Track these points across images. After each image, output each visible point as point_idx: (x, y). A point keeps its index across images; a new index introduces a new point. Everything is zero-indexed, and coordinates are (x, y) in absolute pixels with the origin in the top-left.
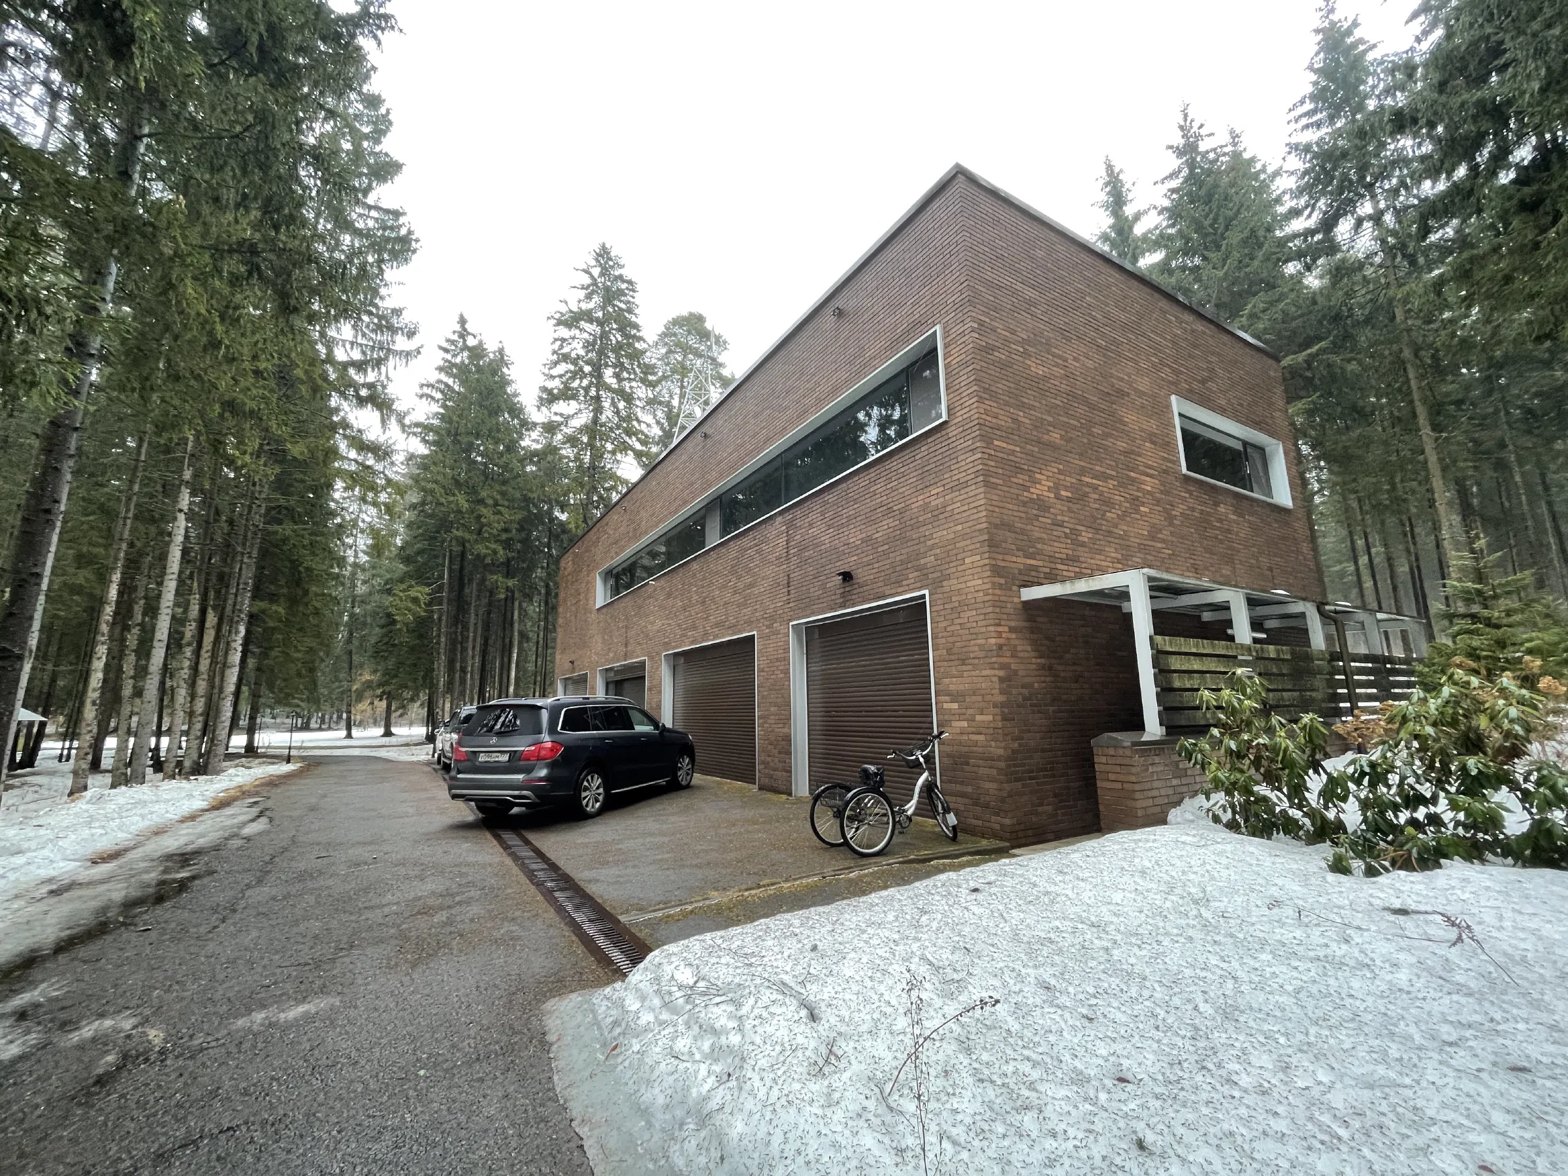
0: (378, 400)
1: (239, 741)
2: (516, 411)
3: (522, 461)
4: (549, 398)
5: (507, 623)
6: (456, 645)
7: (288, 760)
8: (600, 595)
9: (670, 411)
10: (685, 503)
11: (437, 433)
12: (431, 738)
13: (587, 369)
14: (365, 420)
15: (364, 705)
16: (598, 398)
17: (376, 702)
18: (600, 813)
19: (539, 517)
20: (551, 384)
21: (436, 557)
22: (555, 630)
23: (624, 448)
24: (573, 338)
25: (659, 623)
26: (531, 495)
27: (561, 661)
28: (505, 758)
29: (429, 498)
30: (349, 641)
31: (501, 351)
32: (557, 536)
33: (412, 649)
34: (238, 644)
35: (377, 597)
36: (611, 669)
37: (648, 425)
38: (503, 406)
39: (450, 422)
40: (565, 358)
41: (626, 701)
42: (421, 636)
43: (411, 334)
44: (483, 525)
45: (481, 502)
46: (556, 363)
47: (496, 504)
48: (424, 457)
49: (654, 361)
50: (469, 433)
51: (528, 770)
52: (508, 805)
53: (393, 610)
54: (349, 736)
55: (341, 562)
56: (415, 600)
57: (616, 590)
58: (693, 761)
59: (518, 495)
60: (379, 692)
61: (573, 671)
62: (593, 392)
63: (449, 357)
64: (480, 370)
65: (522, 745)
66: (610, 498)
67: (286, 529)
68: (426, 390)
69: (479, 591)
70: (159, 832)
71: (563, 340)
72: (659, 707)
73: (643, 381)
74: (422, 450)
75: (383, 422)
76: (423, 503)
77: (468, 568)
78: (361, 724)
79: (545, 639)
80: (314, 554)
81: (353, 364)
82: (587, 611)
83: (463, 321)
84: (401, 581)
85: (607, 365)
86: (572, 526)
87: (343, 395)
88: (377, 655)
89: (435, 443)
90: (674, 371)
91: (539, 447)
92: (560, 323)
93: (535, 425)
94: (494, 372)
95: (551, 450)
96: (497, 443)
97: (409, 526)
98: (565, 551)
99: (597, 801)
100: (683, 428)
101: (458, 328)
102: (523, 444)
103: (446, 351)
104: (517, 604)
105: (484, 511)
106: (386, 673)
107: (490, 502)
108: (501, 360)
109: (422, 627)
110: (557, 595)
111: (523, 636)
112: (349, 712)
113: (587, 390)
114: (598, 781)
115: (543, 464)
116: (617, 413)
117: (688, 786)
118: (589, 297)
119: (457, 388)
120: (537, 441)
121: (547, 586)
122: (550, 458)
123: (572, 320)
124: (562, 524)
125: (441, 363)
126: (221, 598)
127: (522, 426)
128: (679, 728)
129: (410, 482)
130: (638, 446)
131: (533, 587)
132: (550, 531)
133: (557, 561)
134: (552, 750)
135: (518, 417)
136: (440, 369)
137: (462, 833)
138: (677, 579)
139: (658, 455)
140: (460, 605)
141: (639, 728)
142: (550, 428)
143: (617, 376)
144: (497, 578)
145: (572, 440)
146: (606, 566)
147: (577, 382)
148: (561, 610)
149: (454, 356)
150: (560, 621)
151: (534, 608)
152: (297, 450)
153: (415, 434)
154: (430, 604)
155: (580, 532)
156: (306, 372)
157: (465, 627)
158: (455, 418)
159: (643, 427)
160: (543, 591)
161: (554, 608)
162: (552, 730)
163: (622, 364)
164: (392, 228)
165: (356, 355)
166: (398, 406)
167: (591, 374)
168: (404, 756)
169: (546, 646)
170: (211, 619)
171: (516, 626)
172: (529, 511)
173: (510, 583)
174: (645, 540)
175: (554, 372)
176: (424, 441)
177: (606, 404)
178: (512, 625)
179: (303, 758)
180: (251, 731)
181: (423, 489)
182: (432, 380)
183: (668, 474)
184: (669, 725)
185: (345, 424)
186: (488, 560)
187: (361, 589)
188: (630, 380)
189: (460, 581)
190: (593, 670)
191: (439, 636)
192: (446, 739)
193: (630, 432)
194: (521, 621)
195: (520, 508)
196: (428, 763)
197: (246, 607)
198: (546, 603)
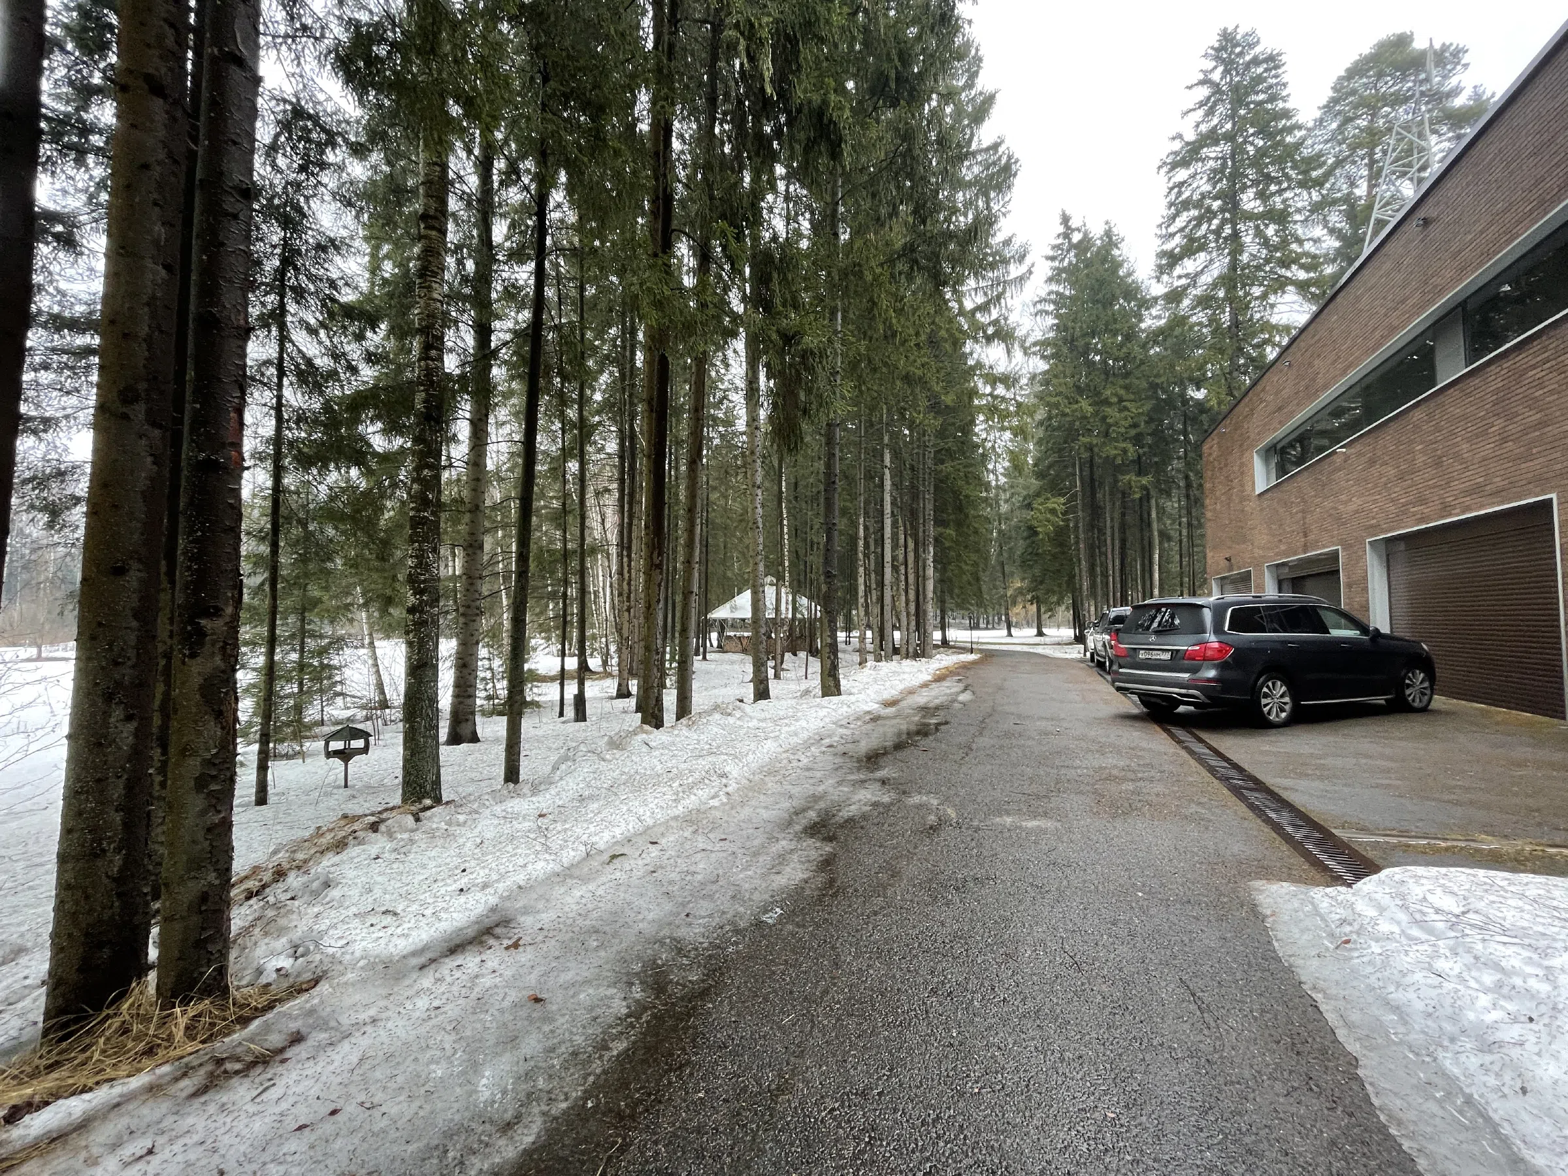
0: (1003, 334)
1: (937, 636)
2: (1131, 292)
3: (1144, 346)
4: (1171, 260)
5: (1145, 523)
6: (1095, 549)
7: (971, 651)
8: (1261, 477)
9: (1352, 206)
10: (1393, 330)
11: (1055, 345)
12: (1080, 639)
13: (1216, 205)
14: (993, 356)
15: (1018, 609)
16: (1236, 235)
17: (1028, 605)
18: (1286, 724)
19: (1170, 403)
20: (1169, 246)
21: (1066, 467)
22: (1200, 526)
23: (1280, 285)
24: (1193, 176)
25: (1357, 502)
26: (1158, 381)
27: (1214, 559)
28: (1167, 656)
29: (1055, 412)
30: (1000, 554)
31: (1108, 234)
32: (1194, 420)
33: (1055, 557)
34: (930, 562)
35: (1017, 513)
36: (1283, 564)
37: (1316, 241)
38: (1118, 292)
39: (1066, 329)
40: (1186, 205)
41: (1312, 597)
42: (1061, 545)
43: (1022, 258)
44: (1110, 426)
45: (1106, 402)
46: (1173, 218)
47: (1121, 400)
48: (1045, 373)
49: (1317, 148)
50: (1085, 335)
51: (1194, 670)
52: (1175, 702)
53: (1035, 523)
54: (1010, 635)
55: (987, 486)
56: (1053, 511)
57: (1282, 470)
58: (1431, 677)
59: (1145, 385)
60: (1029, 597)
61: (1231, 569)
62: (1228, 230)
63: (1056, 264)
64: (1088, 264)
65: (1184, 644)
66: (1263, 356)
67: (947, 467)
68: (1039, 307)
69: (1112, 493)
70: (911, 692)
71: (1181, 185)
72: (1366, 608)
73: (1302, 184)
74: (1043, 366)
75: (1009, 352)
76: (1050, 418)
77: (1098, 472)
78: (1018, 625)
79: (1190, 537)
80: (968, 483)
81: (979, 308)
82: (1244, 499)
83: (1065, 220)
84: (1038, 495)
85: (1244, 188)
86: (1214, 402)
87: (976, 340)
88: (1025, 564)
89: (1053, 356)
90: (1353, 148)
91: (1163, 321)
92: (1174, 166)
93: (1155, 299)
94: (1104, 260)
95: (1178, 322)
96: (1115, 335)
97: (1039, 443)
98: (1207, 434)
99: (1282, 710)
100: (1381, 223)
101: (1061, 229)
102: (1143, 326)
103: (1053, 259)
104: (1153, 502)
105: (1108, 410)
106: (1034, 579)
107: (1114, 400)
108: (1110, 240)
109: (1060, 536)
110: (1201, 486)
111: (1165, 536)
112: (1007, 615)
113: (1218, 232)
114: (1280, 689)
115: (1170, 342)
116: (1266, 243)
117: (1424, 710)
118: (1211, 112)
119: (1067, 293)
120: (1159, 317)
121: (1187, 477)
122: (1178, 331)
123: (1189, 155)
124: (1199, 403)
125: (1050, 274)
126: (915, 528)
127: (1140, 307)
128: (1403, 633)
129: (1035, 401)
130: (1302, 275)
131: (1171, 481)
132: (1185, 415)
133: (1198, 447)
134: (1220, 651)
135: (1135, 299)
136: (1050, 280)
137: (1128, 723)
138: (1388, 439)
139: (1336, 277)
140: (1095, 511)
141: (1335, 633)
142: (1174, 296)
143: (1262, 196)
144: (1129, 477)
145: (1204, 301)
146: (1268, 440)
147: (1204, 227)
148: (1207, 502)
149: (1063, 260)
150: (1209, 515)
151: (1172, 505)
152: (948, 399)
153: (1035, 353)
154: (1065, 513)
155: (1224, 408)
156: (947, 330)
157: (1101, 532)
158: (1070, 324)
159: (1308, 246)
160: (1182, 484)
161: (1197, 501)
162: (1218, 630)
163: (1268, 176)
164: (994, 163)
165: (980, 299)
166: (1019, 333)
167: (1222, 210)
168: (1058, 653)
169: (1192, 545)
170: (911, 545)
171: (1155, 526)
172: (1158, 398)
173: (1144, 481)
174: (1325, 397)
175: (1172, 229)
176: (1043, 357)
177: (1247, 239)
178: (1149, 525)
179: (981, 651)
180: (943, 629)
181: (1048, 404)
182: (1043, 294)
183: (1358, 299)
184: (1385, 629)
185: (979, 365)
186: (1119, 461)
187: (1004, 508)
188: (1280, 192)
189: (1092, 485)
190: (1258, 565)
191: (1077, 543)
192: (1096, 639)
193: (1285, 263)
194: (1159, 519)
195: (1147, 398)
196: (1081, 661)
197: (932, 533)
198: (1188, 496)
